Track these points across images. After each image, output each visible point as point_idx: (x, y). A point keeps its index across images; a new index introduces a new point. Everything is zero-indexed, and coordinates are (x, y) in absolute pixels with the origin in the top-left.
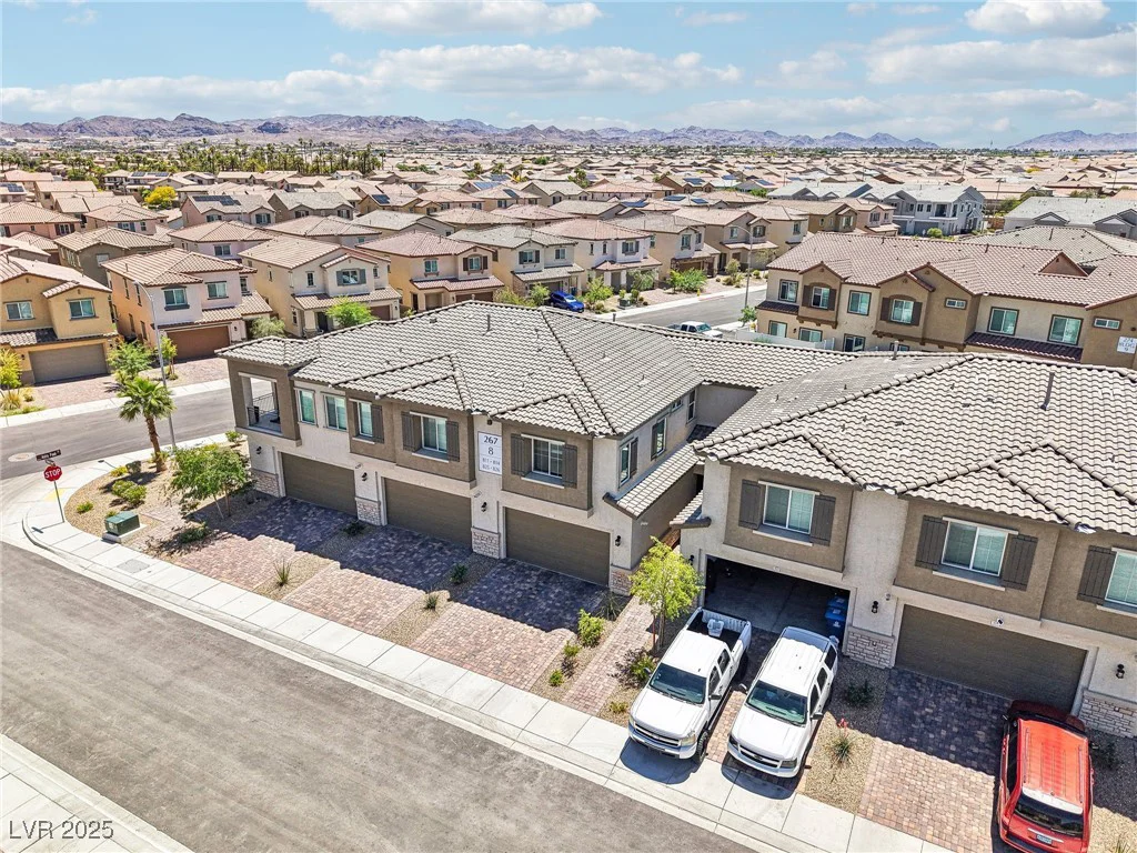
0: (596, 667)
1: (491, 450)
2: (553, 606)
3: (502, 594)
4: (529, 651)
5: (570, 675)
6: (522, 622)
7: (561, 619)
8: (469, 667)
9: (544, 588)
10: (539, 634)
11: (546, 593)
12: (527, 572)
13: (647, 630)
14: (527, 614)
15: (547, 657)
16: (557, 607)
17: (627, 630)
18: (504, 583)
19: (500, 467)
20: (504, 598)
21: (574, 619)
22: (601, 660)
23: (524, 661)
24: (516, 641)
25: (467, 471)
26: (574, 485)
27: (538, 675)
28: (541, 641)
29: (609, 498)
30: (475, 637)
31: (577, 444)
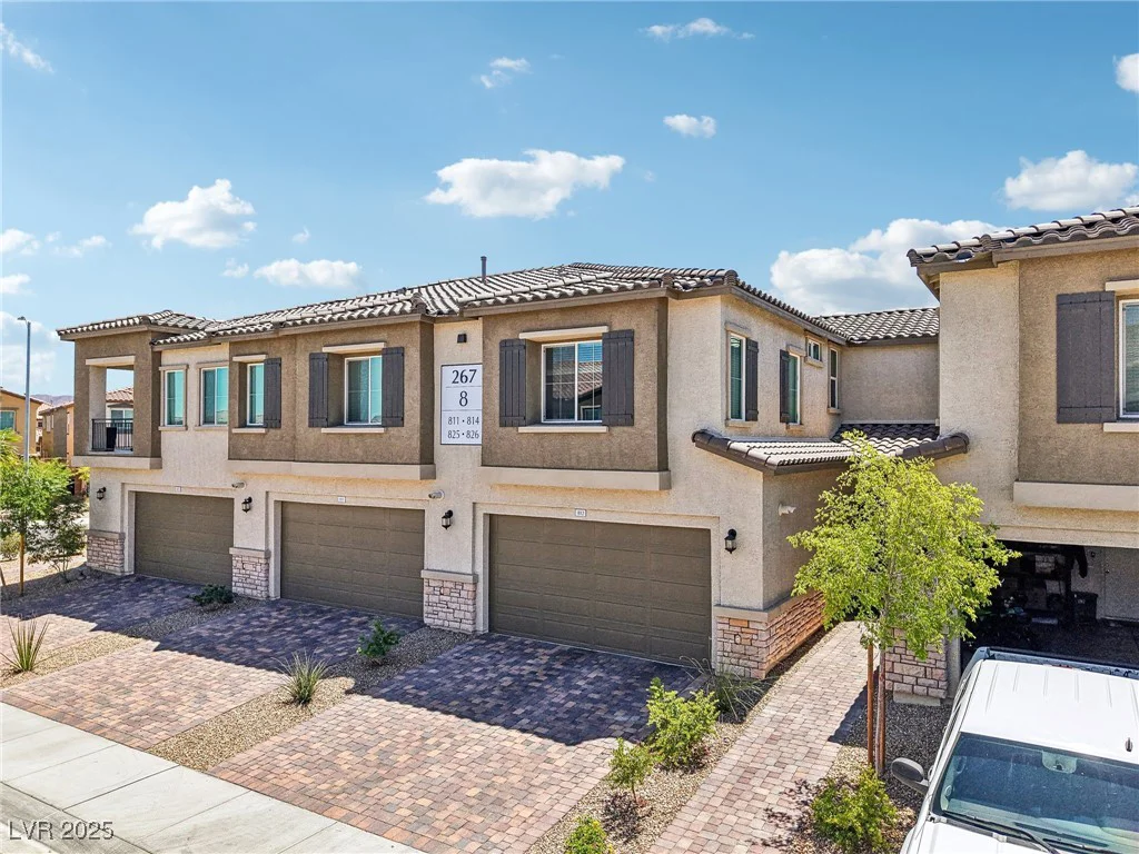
0: (704, 818)
1: (464, 398)
2: (583, 698)
3: (466, 680)
4: (514, 779)
5: (631, 834)
6: (507, 726)
7: (602, 720)
8: (342, 813)
9: (562, 672)
10: (543, 748)
11: (568, 680)
12: (528, 651)
13: (831, 739)
14: (519, 712)
15: (564, 793)
16: (592, 700)
17: (772, 739)
18: (477, 665)
19: (478, 428)
20: (469, 687)
21: (635, 719)
22: (717, 802)
23: (499, 802)
24: (485, 758)
25: (416, 443)
26: (628, 419)
27: (534, 833)
28: (549, 761)
29: (704, 438)
30: (382, 751)
31: (633, 326)
